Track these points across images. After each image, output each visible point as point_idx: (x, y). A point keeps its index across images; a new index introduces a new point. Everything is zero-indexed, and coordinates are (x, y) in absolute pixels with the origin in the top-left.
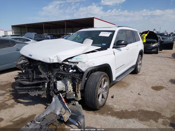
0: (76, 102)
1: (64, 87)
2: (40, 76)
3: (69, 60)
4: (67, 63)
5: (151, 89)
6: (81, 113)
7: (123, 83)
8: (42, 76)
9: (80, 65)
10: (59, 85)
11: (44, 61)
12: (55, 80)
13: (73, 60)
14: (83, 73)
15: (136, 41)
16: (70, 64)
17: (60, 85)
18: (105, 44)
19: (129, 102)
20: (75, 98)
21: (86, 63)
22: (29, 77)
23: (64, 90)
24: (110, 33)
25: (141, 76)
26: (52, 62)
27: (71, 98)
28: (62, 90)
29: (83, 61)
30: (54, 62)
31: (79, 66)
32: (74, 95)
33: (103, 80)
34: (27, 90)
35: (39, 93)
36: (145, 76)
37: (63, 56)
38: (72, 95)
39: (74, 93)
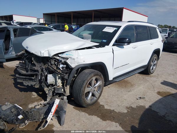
0: (64, 97)
1: (54, 80)
2: (34, 67)
3: (60, 55)
4: (58, 58)
5: (156, 94)
6: (64, 108)
7: (128, 83)
8: (36, 68)
9: (70, 61)
10: (49, 79)
11: (36, 54)
12: (46, 73)
13: (64, 55)
14: (72, 69)
15: (151, 39)
16: (61, 60)
17: (51, 79)
18: (105, 41)
19: (123, 104)
20: (63, 93)
21: (76, 60)
22: (26, 67)
23: (54, 84)
24: (115, 29)
25: (152, 78)
26: (42, 55)
27: (59, 92)
28: (52, 83)
29: (73, 57)
30: (45, 56)
31: (68, 61)
32: (63, 90)
33: (94, 78)
34: (23, 79)
35: (31, 84)
36: (157, 78)
37: (54, 50)
38: (60, 90)
39: (62, 88)
